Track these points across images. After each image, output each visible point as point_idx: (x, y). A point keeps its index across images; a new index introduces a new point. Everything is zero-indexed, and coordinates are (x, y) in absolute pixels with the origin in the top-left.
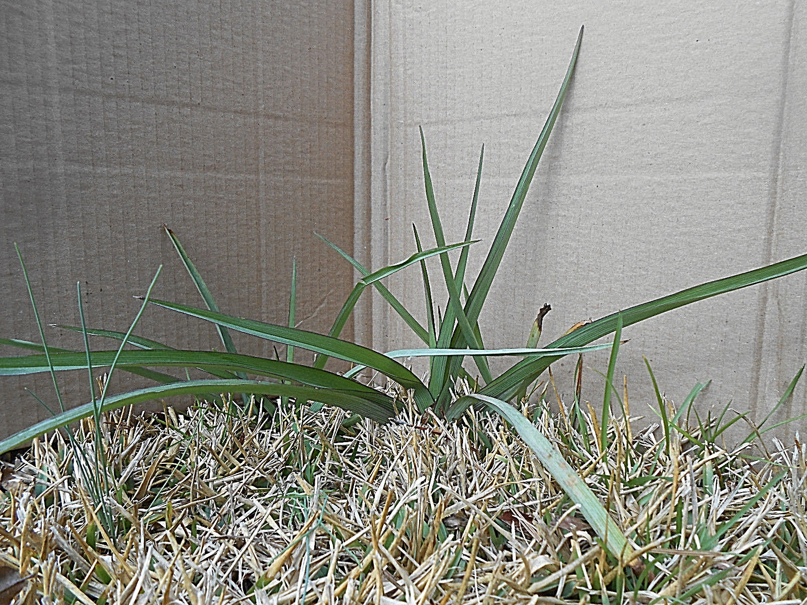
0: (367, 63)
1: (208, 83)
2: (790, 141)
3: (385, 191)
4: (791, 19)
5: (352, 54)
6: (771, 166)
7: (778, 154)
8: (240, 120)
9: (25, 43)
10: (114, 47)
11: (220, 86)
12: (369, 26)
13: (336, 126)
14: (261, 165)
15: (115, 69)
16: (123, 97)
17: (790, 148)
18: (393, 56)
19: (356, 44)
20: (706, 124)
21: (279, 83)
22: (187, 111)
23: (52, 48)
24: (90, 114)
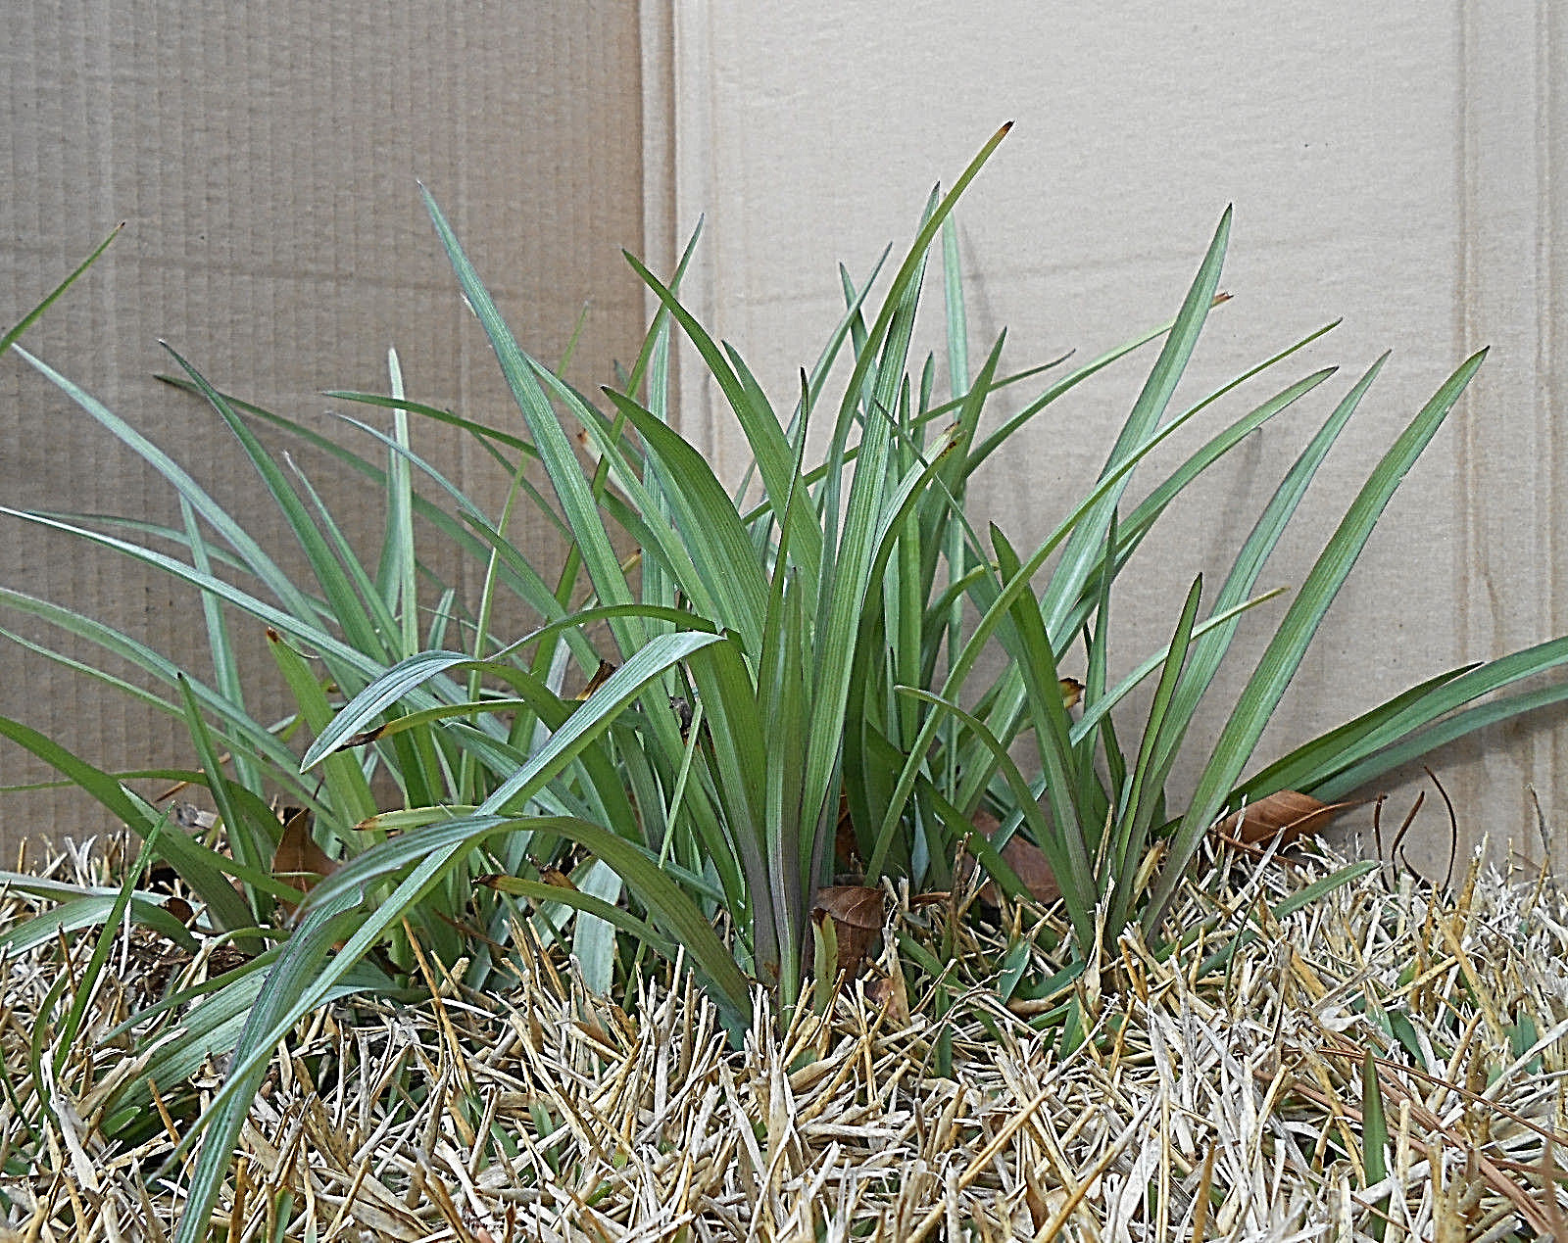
0: (669, 189)
1: (369, 238)
2: (1483, 307)
3: (710, 427)
4: (1463, 111)
5: (640, 175)
6: (1454, 350)
7: (1462, 330)
8: (426, 300)
9: (66, 186)
10: (209, 185)
11: (390, 241)
12: (671, 121)
13: (610, 306)
14: (464, 381)
15: (210, 221)
16: (219, 268)
17: (1484, 318)
18: (720, 176)
19: (646, 155)
20: (1334, 283)
21: (498, 232)
22: (330, 286)
23: (108, 191)
24: (164, 297)
